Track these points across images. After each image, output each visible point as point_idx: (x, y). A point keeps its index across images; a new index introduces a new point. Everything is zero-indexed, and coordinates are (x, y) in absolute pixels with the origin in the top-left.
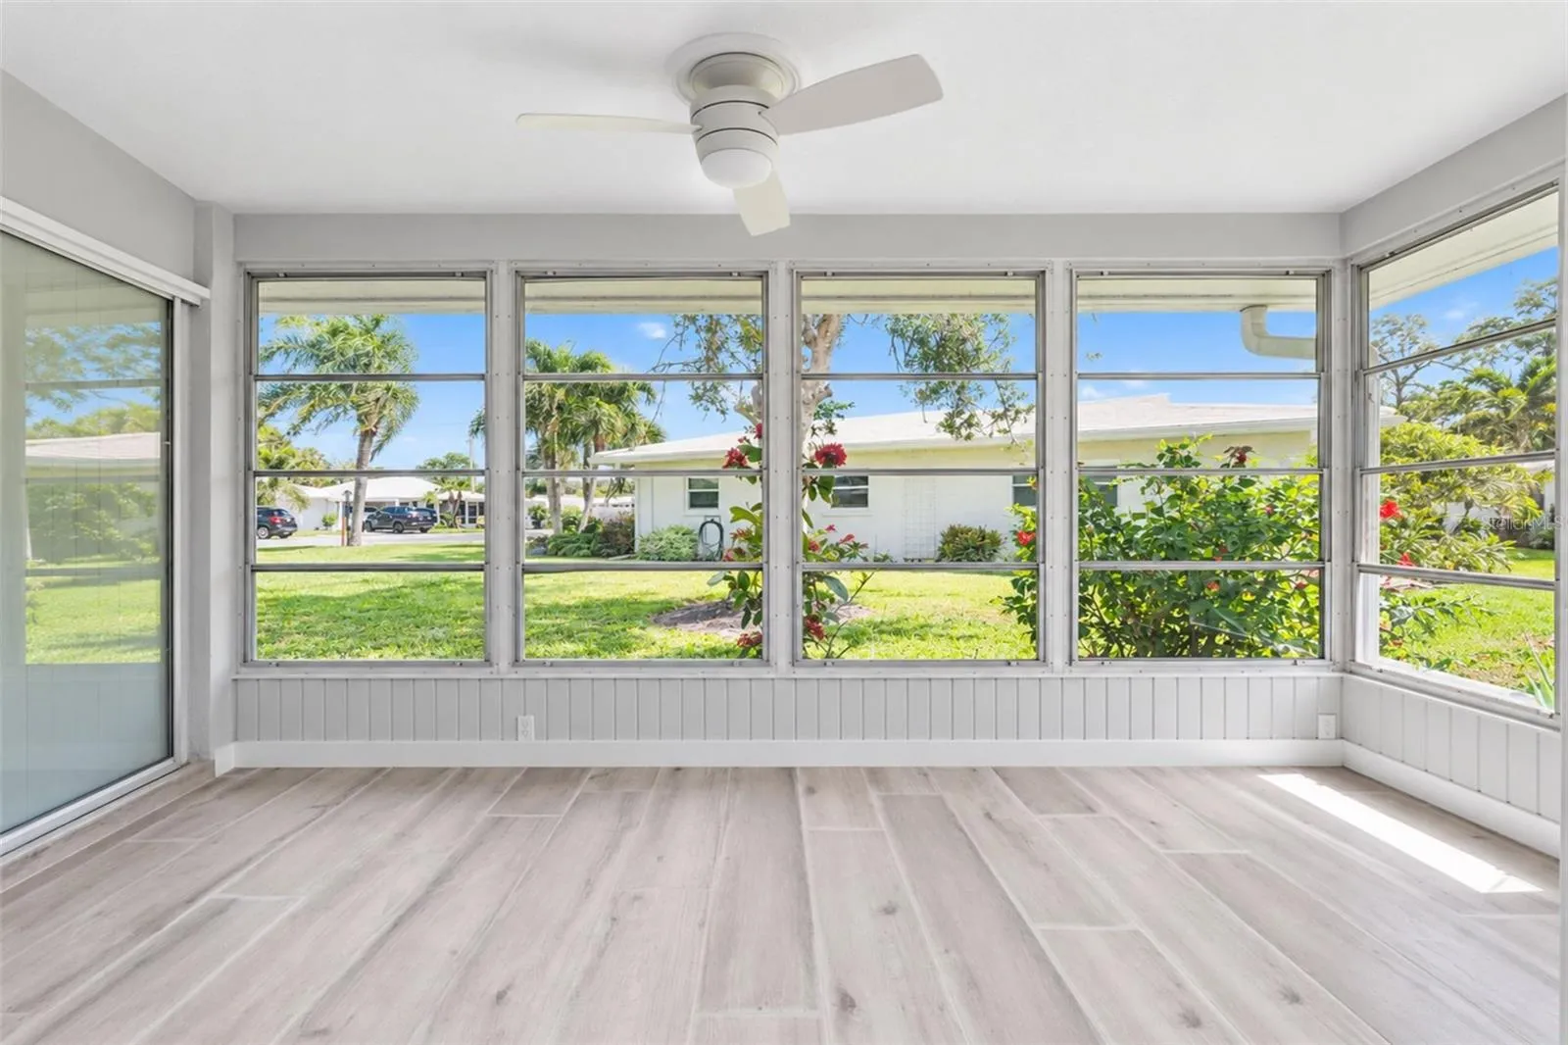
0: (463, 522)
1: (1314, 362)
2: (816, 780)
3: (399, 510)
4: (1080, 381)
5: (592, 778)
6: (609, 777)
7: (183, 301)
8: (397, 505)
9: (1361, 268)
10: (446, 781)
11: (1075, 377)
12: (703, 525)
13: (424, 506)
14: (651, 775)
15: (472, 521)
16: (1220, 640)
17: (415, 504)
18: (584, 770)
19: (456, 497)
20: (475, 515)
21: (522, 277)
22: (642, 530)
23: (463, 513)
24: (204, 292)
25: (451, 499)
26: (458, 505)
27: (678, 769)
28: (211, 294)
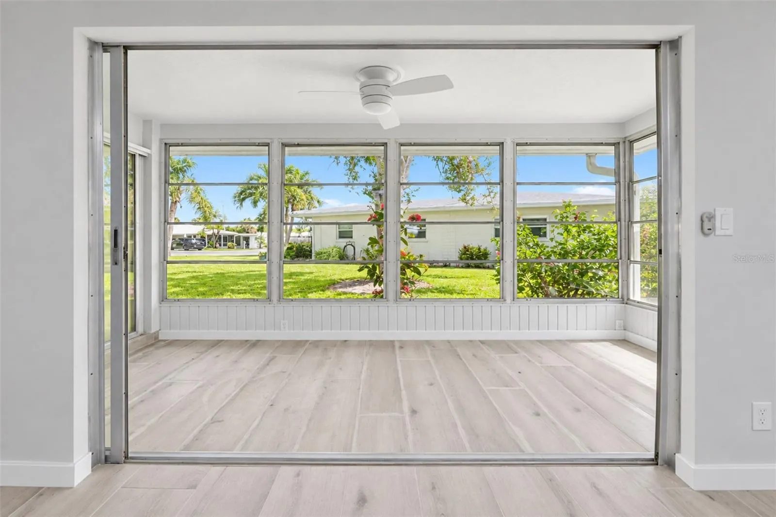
0: (220, 245)
1: (614, 178)
2: (403, 345)
3: (186, 240)
4: (518, 186)
5: (310, 343)
6: (316, 344)
7: (140, 155)
8: (185, 236)
9: (631, 142)
10: (248, 345)
11: (515, 184)
12: (345, 246)
13: (200, 238)
14: (334, 344)
15: (225, 245)
16: (580, 292)
17: (195, 236)
18: (307, 341)
19: (216, 233)
20: (227, 242)
21: (285, 145)
22: (316, 248)
23: (220, 241)
24: (148, 151)
25: (214, 233)
26: (217, 237)
27: (346, 341)
28: (151, 152)
